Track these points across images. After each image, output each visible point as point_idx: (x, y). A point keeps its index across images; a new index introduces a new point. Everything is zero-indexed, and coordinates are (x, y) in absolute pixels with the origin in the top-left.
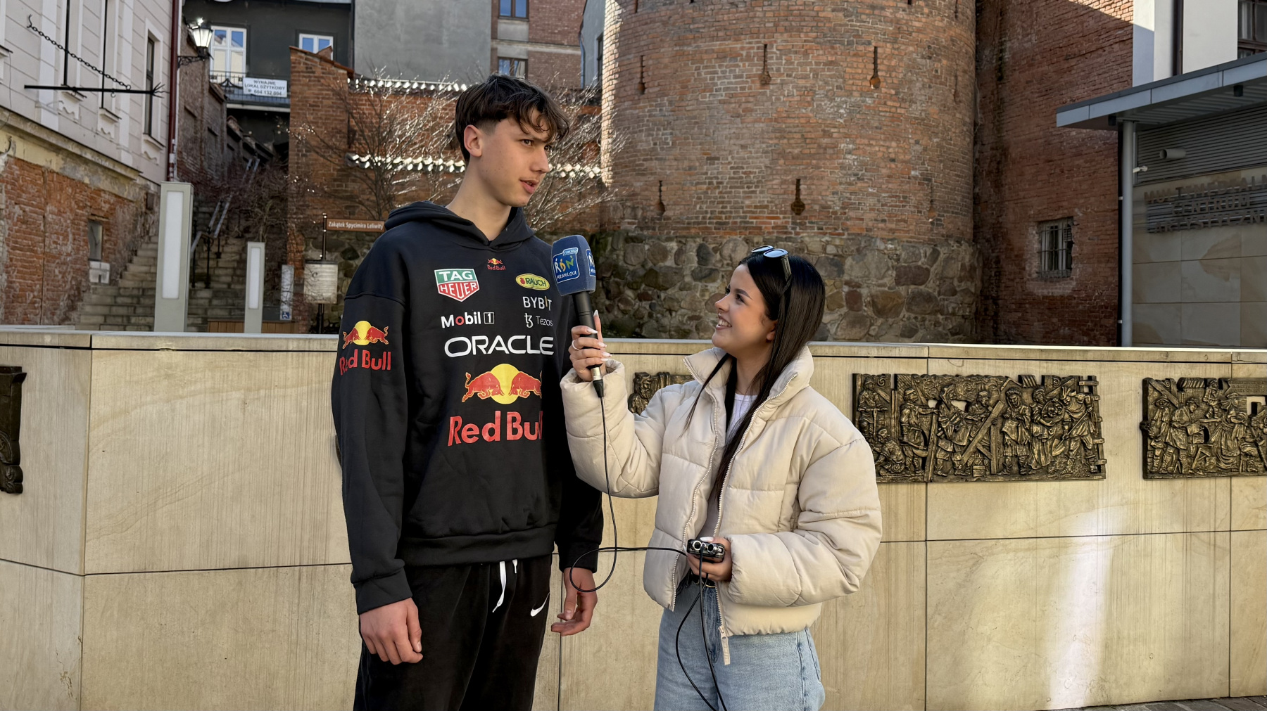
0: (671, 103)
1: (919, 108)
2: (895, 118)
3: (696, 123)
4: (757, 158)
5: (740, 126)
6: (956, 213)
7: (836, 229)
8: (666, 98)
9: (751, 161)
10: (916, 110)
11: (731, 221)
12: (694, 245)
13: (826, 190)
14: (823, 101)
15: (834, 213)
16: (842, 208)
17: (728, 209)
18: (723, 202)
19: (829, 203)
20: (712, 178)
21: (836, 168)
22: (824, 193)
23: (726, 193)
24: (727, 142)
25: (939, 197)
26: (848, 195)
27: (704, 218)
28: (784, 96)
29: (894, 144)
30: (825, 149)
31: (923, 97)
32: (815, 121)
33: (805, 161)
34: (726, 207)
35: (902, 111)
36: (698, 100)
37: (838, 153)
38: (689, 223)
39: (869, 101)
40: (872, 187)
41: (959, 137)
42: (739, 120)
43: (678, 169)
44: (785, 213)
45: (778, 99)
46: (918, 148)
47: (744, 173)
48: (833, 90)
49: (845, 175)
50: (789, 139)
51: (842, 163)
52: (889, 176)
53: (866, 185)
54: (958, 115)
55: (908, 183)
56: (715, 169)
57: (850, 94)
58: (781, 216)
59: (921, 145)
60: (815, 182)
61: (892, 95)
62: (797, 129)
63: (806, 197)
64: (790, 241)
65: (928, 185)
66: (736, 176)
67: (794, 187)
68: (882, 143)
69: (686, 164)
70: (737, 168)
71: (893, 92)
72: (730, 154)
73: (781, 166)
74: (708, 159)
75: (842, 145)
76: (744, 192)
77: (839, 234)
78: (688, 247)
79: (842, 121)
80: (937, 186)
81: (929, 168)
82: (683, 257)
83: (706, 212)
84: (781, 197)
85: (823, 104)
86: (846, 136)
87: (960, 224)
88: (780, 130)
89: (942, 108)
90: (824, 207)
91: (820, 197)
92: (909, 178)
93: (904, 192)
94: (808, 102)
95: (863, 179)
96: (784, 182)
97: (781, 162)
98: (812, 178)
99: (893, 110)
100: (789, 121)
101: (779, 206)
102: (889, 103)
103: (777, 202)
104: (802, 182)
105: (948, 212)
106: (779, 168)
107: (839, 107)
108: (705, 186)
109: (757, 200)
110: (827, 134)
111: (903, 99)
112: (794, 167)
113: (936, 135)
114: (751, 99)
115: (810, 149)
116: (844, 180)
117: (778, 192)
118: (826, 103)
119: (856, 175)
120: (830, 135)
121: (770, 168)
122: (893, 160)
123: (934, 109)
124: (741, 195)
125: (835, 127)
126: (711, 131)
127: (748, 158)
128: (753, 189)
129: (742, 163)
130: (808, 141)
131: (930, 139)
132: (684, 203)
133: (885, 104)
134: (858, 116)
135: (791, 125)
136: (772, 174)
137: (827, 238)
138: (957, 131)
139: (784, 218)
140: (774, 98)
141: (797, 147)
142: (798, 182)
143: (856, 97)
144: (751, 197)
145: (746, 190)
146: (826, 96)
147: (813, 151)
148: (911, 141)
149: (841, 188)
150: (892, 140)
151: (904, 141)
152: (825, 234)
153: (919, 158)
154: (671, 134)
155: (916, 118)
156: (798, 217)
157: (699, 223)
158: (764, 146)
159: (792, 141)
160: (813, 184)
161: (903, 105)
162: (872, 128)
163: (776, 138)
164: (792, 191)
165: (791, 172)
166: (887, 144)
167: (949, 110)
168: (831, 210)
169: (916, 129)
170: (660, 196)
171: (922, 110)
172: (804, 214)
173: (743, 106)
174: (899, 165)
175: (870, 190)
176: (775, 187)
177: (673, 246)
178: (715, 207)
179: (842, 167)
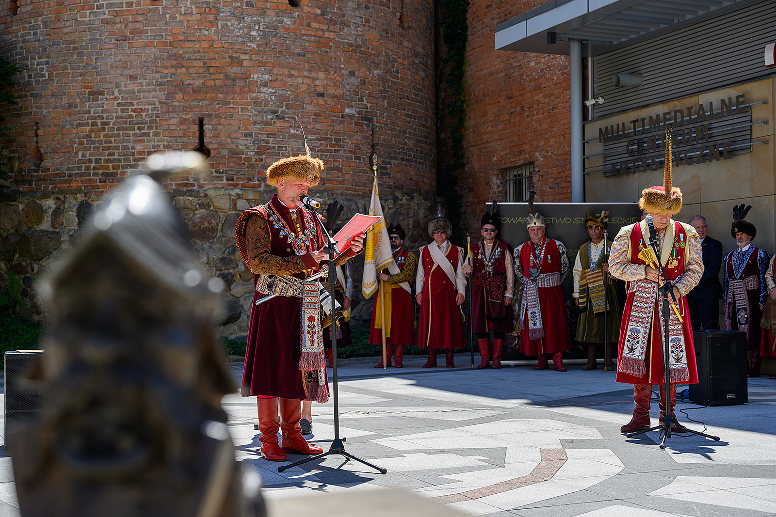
0: (45, 24)
1: (353, 32)
2: (322, 43)
3: (76, 48)
4: (149, 92)
5: (128, 51)
6: (408, 160)
7: (249, 180)
8: (40, 18)
9: (142, 95)
10: (349, 34)
11: (119, 171)
12: (74, 202)
13: (236, 132)
14: (229, 20)
15: (249, 159)
16: (257, 153)
17: (116, 157)
18: (109, 148)
19: (240, 147)
20: (95, 118)
21: (248, 104)
22: (233, 135)
23: (113, 136)
24: (112, 72)
25: (384, 140)
26: (264, 137)
27: (88, 168)
28: (181, 14)
29: (322, 75)
30: (235, 80)
31: (359, 20)
32: (220, 45)
33: (209, 95)
34: (113, 154)
35: (332, 35)
36: (76, 19)
37: (250, 86)
38: (70, 175)
39: (287, 21)
40: (295, 127)
41: (409, 69)
42: (126, 43)
43: (56, 107)
45: (173, 18)
46: (352, 80)
47: (134, 111)
48: (241, 7)
49: (260, 112)
50: (188, 68)
51: (257, 98)
52: (316, 114)
53: (286, 125)
54: (405, 44)
55: (342, 122)
56: (99, 106)
57: (263, 13)
59: (357, 77)
60: (222, 121)
61: (317, 15)
62: (198, 56)
63: (211, 140)
64: (192, 196)
65: (368, 126)
66: (124, 114)
67: (196, 128)
68: (306, 73)
69: (65, 101)
70: (125, 104)
71: (319, 12)
72: (117, 87)
73: (178, 101)
74: (90, 93)
75: (256, 76)
76: (135, 135)
77: (254, 187)
78: (67, 205)
79: (254, 45)
80: (381, 127)
81: (369, 105)
82: (62, 219)
83: (90, 161)
84: (179, 140)
85: (229, 24)
86: (261, 64)
87: (413, 173)
88: (176, 57)
89: (384, 34)
90: (235, 154)
91: (229, 141)
92: (343, 117)
93: (336, 134)
94: (211, 22)
95: (283, 118)
96: (183, 121)
97: (179, 96)
98: (217, 116)
99: (320, 33)
100: (188, 45)
102: (314, 25)
103: (175, 146)
104: (205, 122)
105: (395, 158)
106: (177, 103)
107: (250, 28)
108: (88, 128)
109: (151, 144)
110: (235, 61)
111: (331, 20)
112: (195, 103)
113: (377, 66)
114: (140, 18)
115: (214, 80)
116: (259, 119)
117: (176, 134)
118: (232, 23)
119: (274, 112)
120: (240, 63)
121: (166, 103)
122: (321, 95)
123: (373, 35)
124: (132, 138)
125: (246, 53)
126: (94, 58)
127: (139, 91)
128: (146, 131)
129: (132, 98)
130: (211, 70)
131: (369, 70)
132: (63, 150)
133: (309, 25)
134: (275, 40)
135: (190, 50)
136: (168, 112)
137: (238, 191)
138: (405, 63)
140: (167, 16)
141: (199, 77)
142: (201, 122)
143: (271, 17)
144: (142, 141)
145: (137, 132)
146: (233, 14)
147: (218, 83)
148: (343, 71)
149: (255, 129)
150: (320, 69)
151: (335, 72)
152: (236, 186)
153: (356, 93)
154: (47, 63)
155: (350, 45)
157: (82, 175)
158: (157, 76)
159: (192, 70)
160: (220, 124)
161: (332, 28)
162: (293, 54)
163: (173, 66)
164: (194, 133)
165: (191, 108)
166: (313, 75)
167: (393, 36)
168: (243, 156)
169: (351, 57)
170: (37, 143)
171: (358, 35)
173: (130, 26)
174: (329, 101)
175: (292, 131)
176: (173, 127)
177: (50, 204)
178: (101, 154)
179: (257, 103)
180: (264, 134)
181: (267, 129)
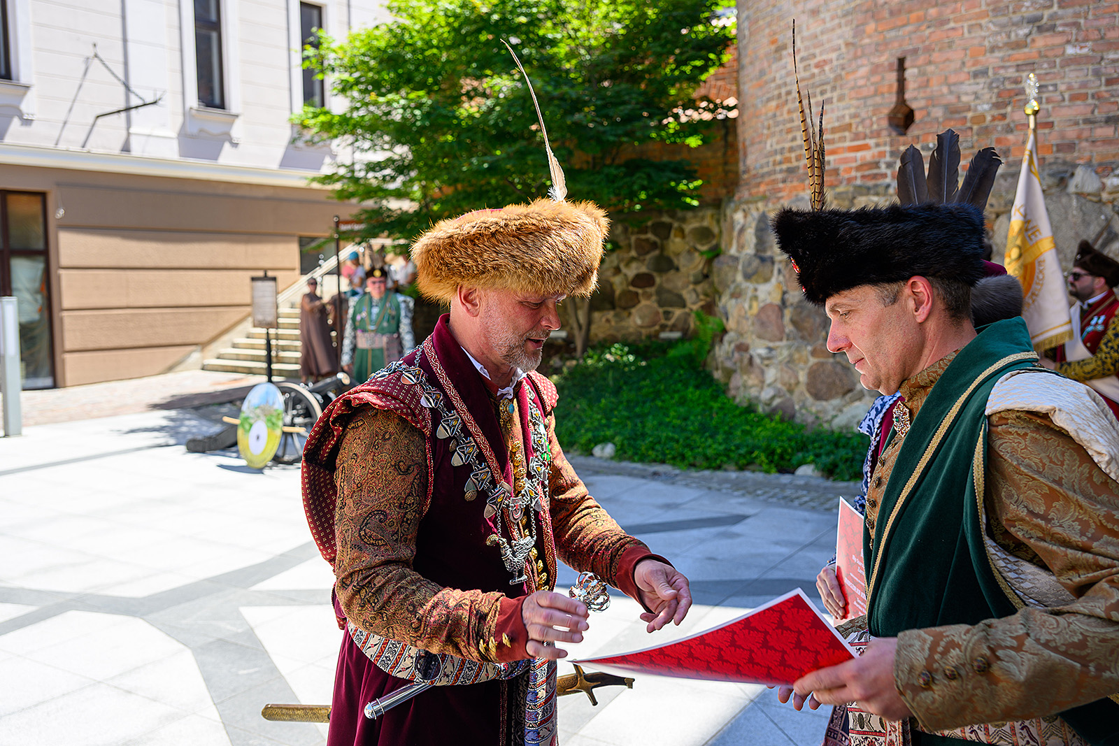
4: (833, 30)
9: (825, 37)
13: (956, 72)
15: (982, 118)
16: (996, 105)
19: (964, 99)
22: (953, 79)
26: (1011, 72)
33: (914, 15)
40: (1077, 42)
44: (877, 134)
47: (817, 66)
49: (1003, 26)
53: (1059, 40)
58: (871, 142)
60: (936, 56)
63: (917, 94)
64: (877, 194)
67: (892, 77)
73: (870, 37)
74: (776, 50)
78: (751, 219)
82: (744, 238)
83: (776, 152)
84: (870, 102)
90: (955, 112)
91: (945, 90)
95: (1053, 28)
98: (928, 50)
101: (868, 122)
103: (863, 115)
104: (907, 64)
106: (867, 41)
112: (893, 34)
116: (1001, 39)
117: (865, 92)
119: (1033, 21)
121: (854, 45)
127: (822, 33)
129: (815, 47)
132: (757, 140)
136: (856, 58)
139: (877, 145)
142: (901, 65)
149: (992, 60)
156: (902, 139)
157: (769, 174)
160: (930, 63)
164: (890, 86)
165: (887, 45)
168: (970, 115)
172: (914, 131)
175: (1070, 51)
176: (861, 82)
177: (739, 218)
180: (1010, 67)
181: (1017, 56)
